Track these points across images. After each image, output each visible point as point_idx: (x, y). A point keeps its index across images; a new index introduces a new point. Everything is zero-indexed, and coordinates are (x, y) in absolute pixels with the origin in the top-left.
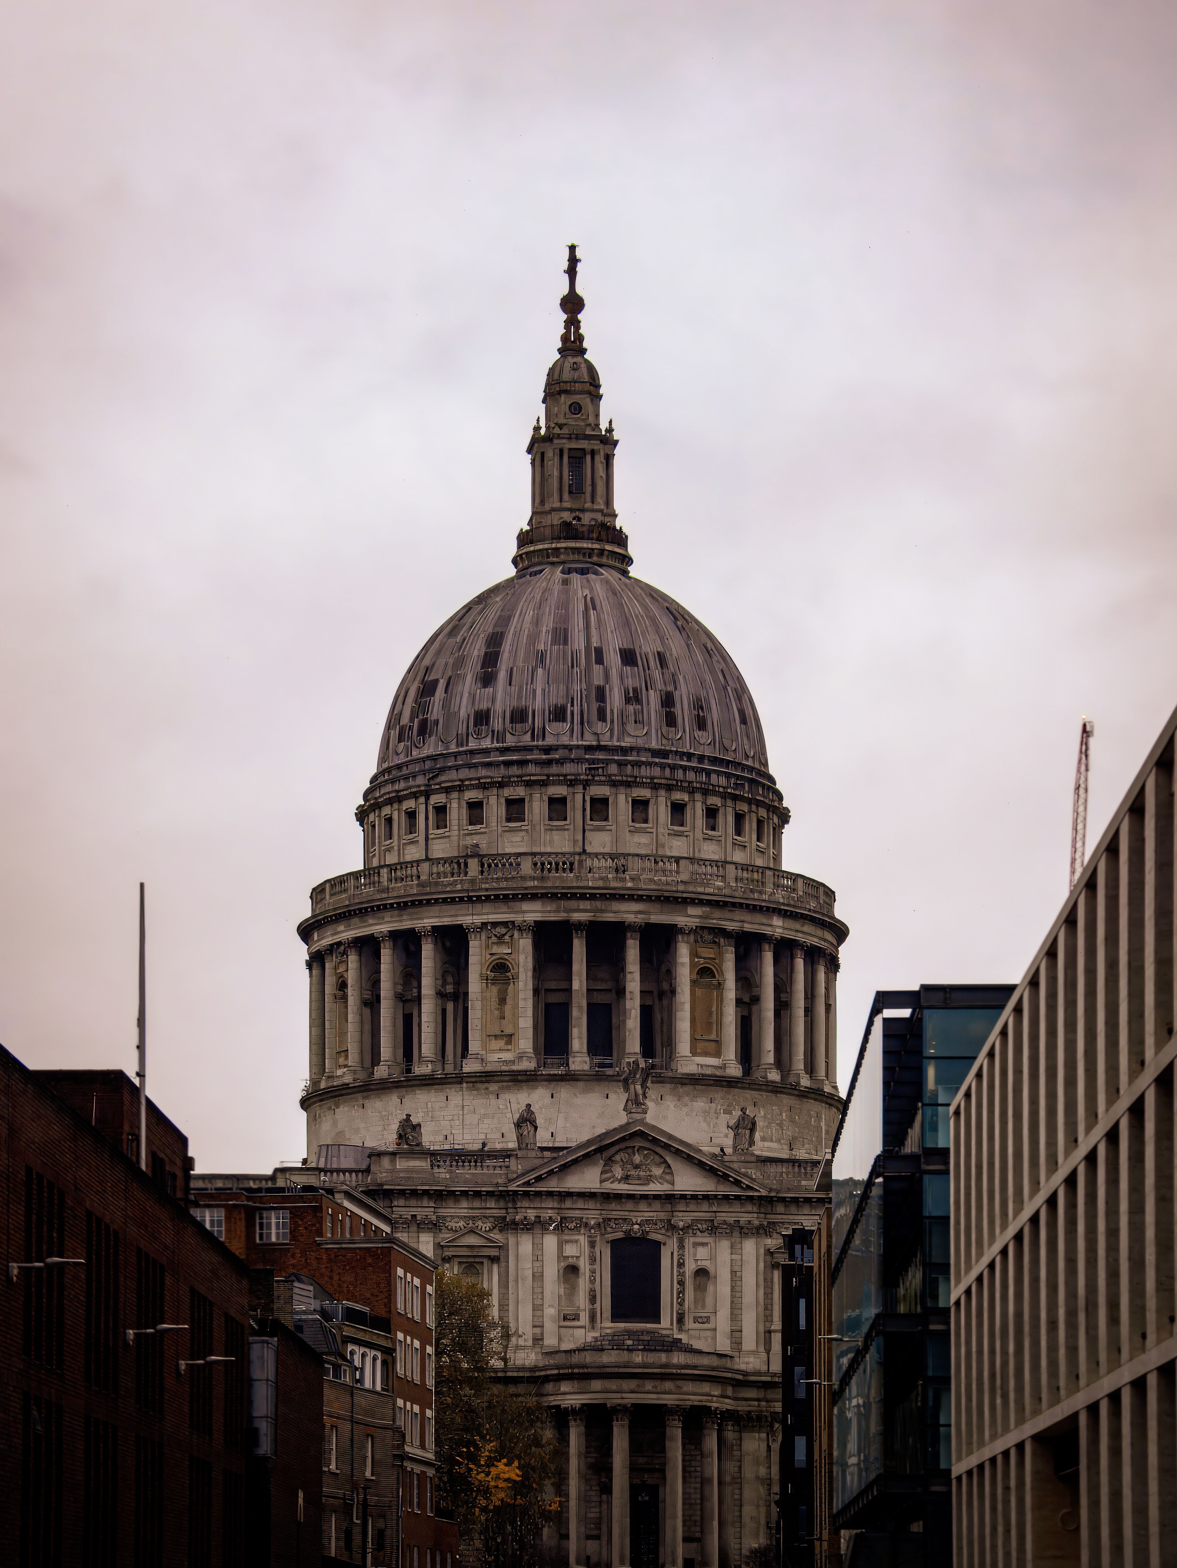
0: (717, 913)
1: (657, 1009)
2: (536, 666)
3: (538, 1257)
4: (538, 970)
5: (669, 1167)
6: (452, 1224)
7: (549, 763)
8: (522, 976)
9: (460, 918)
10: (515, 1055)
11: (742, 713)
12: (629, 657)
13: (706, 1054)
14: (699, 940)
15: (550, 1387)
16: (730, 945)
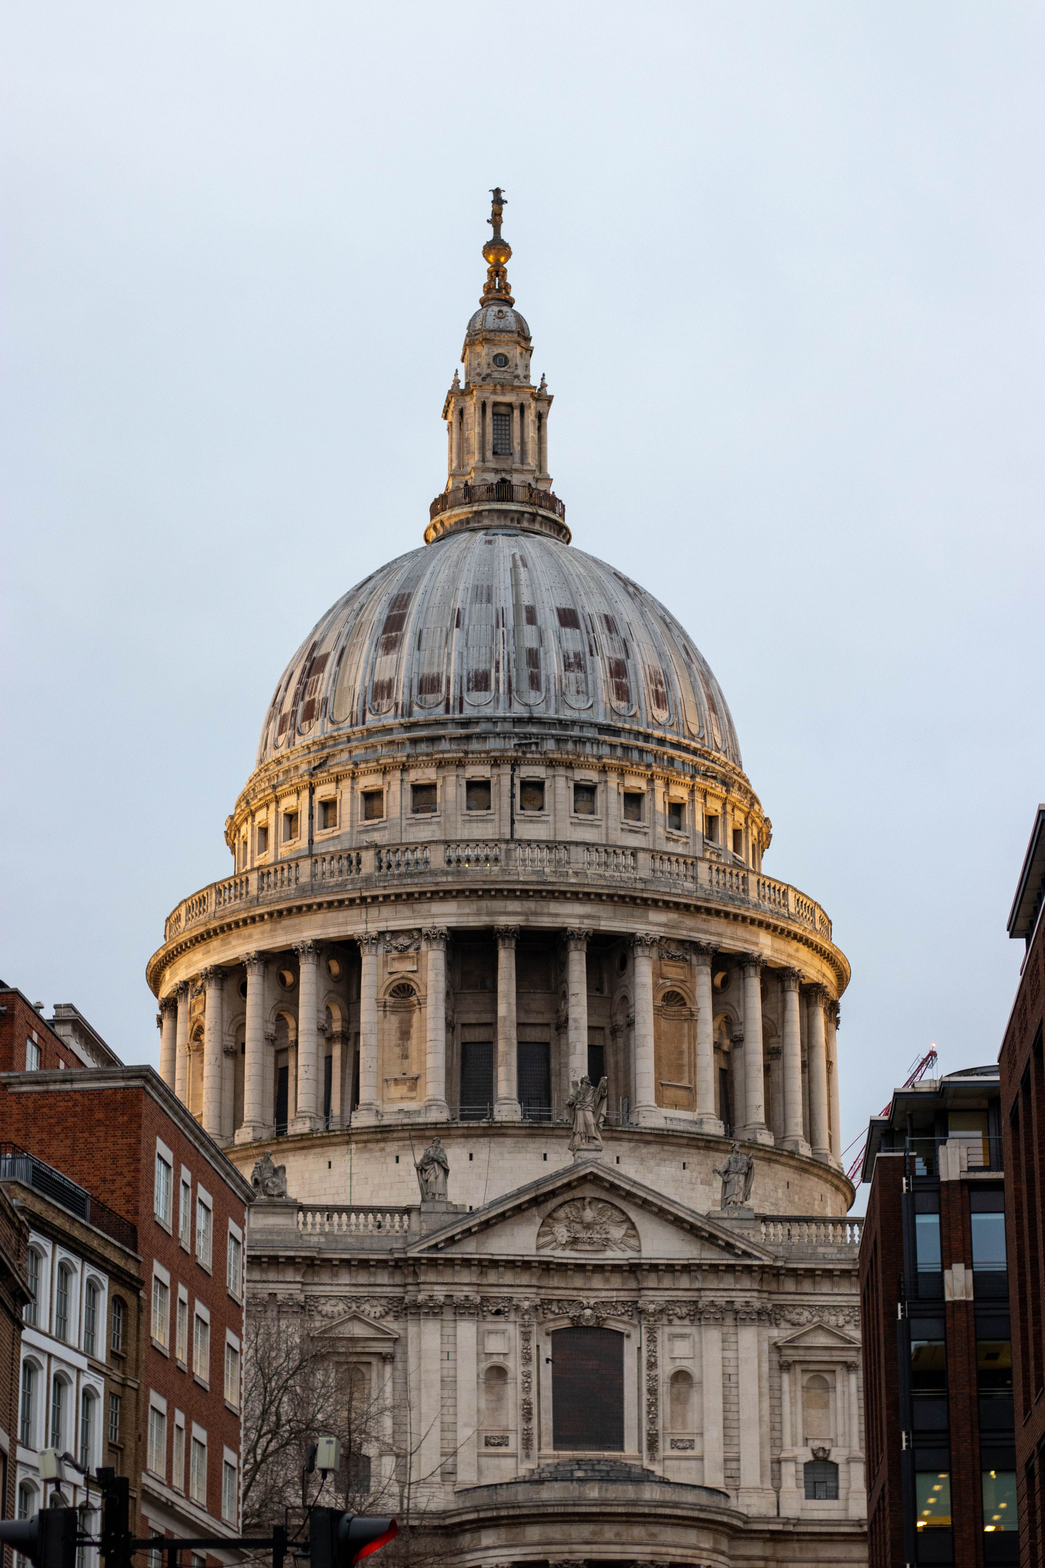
0: (689, 922)
1: (609, 1051)
2: (451, 630)
3: (448, 1356)
4: (453, 995)
5: (633, 1226)
6: (327, 1308)
7: (468, 738)
8: (430, 1000)
9: (349, 928)
10: (422, 1104)
11: (710, 698)
12: (568, 618)
13: (676, 1106)
14: (665, 955)
15: (466, 1540)
16: (705, 964)
